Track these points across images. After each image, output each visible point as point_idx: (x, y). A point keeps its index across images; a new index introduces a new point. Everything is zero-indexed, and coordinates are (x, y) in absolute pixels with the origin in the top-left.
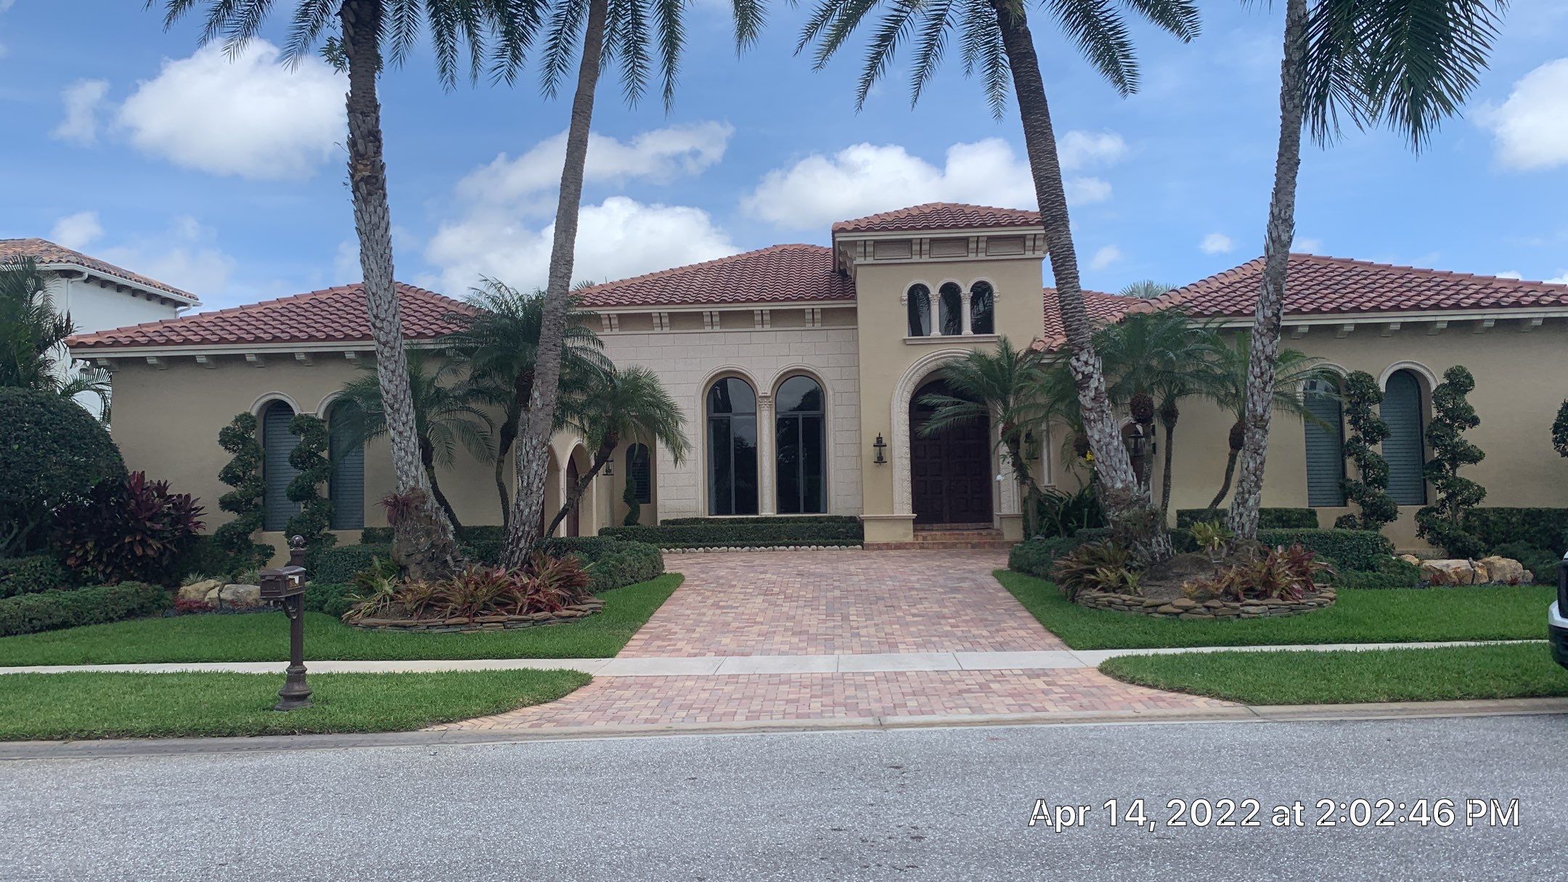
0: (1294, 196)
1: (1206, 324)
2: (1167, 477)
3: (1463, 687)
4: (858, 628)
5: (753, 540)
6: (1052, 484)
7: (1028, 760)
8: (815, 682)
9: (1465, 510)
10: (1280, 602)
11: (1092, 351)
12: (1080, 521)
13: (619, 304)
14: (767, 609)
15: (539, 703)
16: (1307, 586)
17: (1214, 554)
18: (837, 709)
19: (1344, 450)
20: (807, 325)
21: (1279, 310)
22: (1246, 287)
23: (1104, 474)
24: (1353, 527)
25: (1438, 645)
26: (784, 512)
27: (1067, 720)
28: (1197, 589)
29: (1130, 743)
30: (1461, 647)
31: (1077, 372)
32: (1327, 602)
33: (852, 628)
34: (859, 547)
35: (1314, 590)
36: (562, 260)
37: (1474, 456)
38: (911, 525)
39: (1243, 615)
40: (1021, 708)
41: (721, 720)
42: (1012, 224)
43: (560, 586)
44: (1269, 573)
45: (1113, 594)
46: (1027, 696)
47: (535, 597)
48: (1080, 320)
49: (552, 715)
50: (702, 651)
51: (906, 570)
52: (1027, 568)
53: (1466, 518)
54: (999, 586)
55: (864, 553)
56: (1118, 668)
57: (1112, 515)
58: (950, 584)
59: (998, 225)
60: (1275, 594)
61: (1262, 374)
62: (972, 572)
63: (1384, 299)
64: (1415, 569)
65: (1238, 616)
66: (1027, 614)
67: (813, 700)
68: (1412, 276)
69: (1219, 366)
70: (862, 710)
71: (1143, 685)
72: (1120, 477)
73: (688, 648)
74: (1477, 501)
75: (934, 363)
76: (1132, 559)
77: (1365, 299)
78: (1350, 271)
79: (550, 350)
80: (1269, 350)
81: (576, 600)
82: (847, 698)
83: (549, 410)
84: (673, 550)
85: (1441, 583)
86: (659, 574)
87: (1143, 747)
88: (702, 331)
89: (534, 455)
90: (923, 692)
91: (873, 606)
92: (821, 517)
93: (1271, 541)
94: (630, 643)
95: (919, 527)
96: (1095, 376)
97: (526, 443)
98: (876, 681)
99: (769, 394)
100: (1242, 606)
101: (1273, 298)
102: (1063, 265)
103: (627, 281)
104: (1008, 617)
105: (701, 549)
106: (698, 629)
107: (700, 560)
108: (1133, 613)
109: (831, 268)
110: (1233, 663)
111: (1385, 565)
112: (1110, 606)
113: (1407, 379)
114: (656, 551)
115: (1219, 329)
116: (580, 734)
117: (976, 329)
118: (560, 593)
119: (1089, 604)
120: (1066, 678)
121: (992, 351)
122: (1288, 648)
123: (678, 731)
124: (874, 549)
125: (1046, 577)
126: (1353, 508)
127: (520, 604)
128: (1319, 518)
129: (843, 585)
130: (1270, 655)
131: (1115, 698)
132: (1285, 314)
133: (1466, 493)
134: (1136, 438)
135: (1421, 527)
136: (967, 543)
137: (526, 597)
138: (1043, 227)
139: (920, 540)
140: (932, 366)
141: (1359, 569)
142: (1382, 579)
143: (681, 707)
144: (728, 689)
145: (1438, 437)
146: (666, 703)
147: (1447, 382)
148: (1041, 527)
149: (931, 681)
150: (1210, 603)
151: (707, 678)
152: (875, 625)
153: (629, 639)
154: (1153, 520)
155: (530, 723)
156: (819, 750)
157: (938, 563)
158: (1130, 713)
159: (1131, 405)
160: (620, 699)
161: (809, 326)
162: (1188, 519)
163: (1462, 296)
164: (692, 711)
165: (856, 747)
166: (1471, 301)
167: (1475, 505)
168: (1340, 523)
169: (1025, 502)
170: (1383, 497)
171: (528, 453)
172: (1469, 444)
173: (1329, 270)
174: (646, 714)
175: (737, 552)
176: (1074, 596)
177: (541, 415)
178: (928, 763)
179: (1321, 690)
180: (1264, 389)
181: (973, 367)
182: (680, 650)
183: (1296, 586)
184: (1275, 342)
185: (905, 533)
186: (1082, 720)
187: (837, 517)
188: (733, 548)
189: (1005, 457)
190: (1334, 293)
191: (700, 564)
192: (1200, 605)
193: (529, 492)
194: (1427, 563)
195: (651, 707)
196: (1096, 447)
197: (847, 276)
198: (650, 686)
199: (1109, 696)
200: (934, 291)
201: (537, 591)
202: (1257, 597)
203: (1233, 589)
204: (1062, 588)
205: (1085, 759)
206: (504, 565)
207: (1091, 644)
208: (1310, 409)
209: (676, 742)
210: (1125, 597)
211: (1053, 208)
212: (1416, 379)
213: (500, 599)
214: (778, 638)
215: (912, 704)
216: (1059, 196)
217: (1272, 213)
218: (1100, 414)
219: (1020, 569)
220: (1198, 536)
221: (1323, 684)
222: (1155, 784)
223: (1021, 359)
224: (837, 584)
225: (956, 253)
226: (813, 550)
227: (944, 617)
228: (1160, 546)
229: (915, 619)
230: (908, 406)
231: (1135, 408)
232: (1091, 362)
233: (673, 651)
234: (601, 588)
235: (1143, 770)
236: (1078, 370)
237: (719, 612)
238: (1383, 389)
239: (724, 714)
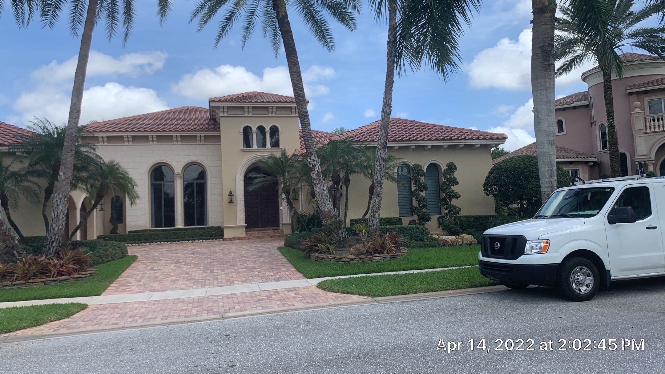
0: (392, 95)
1: (360, 145)
2: (346, 206)
3: (450, 285)
4: (217, 276)
5: (173, 239)
6: (303, 210)
7: (284, 327)
8: (195, 301)
9: (454, 217)
10: (387, 255)
11: (316, 155)
12: (314, 225)
13: (107, 131)
14: (176, 269)
15: (59, 319)
16: (398, 248)
17: (362, 237)
18: (204, 312)
19: (412, 194)
20: (198, 142)
21: (386, 140)
22: (376, 130)
23: (321, 205)
24: (415, 224)
25: (442, 269)
26: (188, 226)
27: (302, 309)
28: (356, 251)
29: (326, 317)
30: (450, 269)
31: (310, 164)
32: (404, 254)
33: (214, 276)
34: (222, 240)
35: (400, 250)
36: (75, 111)
37: (457, 196)
38: (244, 229)
39: (373, 261)
40: (283, 305)
41: (149, 321)
42: (286, 102)
43: (74, 264)
44: (383, 243)
45: (324, 255)
46: (286, 300)
47: (61, 269)
48: (311, 143)
49: (65, 325)
50: (144, 290)
51: (241, 249)
52: (292, 245)
53: (455, 220)
54: (280, 253)
55: (224, 242)
56: (324, 285)
57: (324, 222)
58: (259, 254)
59: (280, 102)
60: (385, 252)
61: (380, 165)
62: (269, 248)
63: (425, 136)
64: (436, 240)
65: (372, 261)
66: (290, 265)
67: (193, 309)
68: (436, 128)
69: (365, 161)
70: (215, 312)
71: (333, 292)
72: (327, 206)
73: (137, 289)
74: (458, 213)
75: (255, 160)
76: (332, 240)
77: (419, 136)
78: (414, 125)
79: (69, 153)
80: (383, 156)
81: (82, 269)
82: (209, 307)
83: (68, 181)
84: (134, 244)
85: (446, 245)
86: (125, 256)
87: (331, 318)
88: (124, 144)
89: (60, 202)
90: (243, 302)
91: (225, 265)
92: (204, 227)
93: (385, 231)
94: (109, 288)
95: (248, 230)
96: (317, 165)
97: (56, 197)
98: (223, 298)
99: (180, 173)
100: (373, 257)
101: (384, 135)
102: (304, 120)
103: (112, 121)
104: (282, 266)
105: (147, 244)
106: (142, 280)
107: (146, 249)
108: (331, 262)
109: (209, 118)
110: (368, 280)
111: (426, 239)
112: (323, 260)
113: (434, 167)
114: (124, 246)
115: (365, 147)
116: (79, 333)
117: (272, 145)
118: (74, 266)
119: (315, 259)
120: (303, 291)
121: (278, 155)
122: (389, 273)
123: (127, 328)
124: (228, 241)
125: (299, 249)
126: (415, 217)
127: (53, 273)
128: (403, 221)
129: (212, 257)
130: (382, 276)
131: (322, 298)
132: (389, 141)
133: (454, 211)
134: (335, 190)
135: (439, 224)
136: (268, 236)
137: (56, 269)
138: (296, 104)
139: (249, 236)
140: (254, 161)
141: (417, 241)
142: (425, 244)
143: (130, 317)
144: (154, 307)
145: (444, 189)
146: (123, 316)
147: (447, 168)
148: (298, 228)
149: (247, 297)
150: (361, 257)
151: (144, 302)
152: (225, 274)
153: (108, 286)
154: (339, 224)
155: (53, 329)
156: (193, 331)
157: (254, 245)
158: (327, 304)
159: (332, 177)
160: (101, 315)
161: (199, 143)
162: (354, 223)
163: (452, 135)
164: (135, 318)
165: (210, 328)
166: (456, 137)
167: (457, 215)
168: (410, 223)
169: (292, 218)
170: (425, 212)
171: (57, 201)
172: (455, 192)
173: (406, 124)
174: (113, 321)
175: (165, 244)
176: (309, 256)
177: (64, 183)
178: (241, 332)
179: (400, 289)
180: (381, 171)
181: (271, 161)
182: (133, 290)
183: (393, 248)
184: (385, 152)
185: (242, 233)
186: (308, 308)
187: (211, 227)
188: (163, 243)
189: (284, 199)
190: (408, 134)
191: (146, 250)
192: (357, 257)
193: (58, 220)
194: (441, 237)
195: (116, 317)
196: (317, 195)
197: (216, 121)
198: (117, 308)
199: (320, 297)
200: (254, 129)
201: (62, 266)
202: (378, 253)
203: (370, 250)
204: (305, 253)
205: (307, 325)
206: (44, 254)
207: (314, 276)
208: (399, 179)
209: (126, 333)
210: (329, 255)
211: (300, 96)
212: (437, 167)
213: (42, 271)
214: (180, 282)
215: (237, 307)
216: (302, 91)
217: (384, 101)
218: (319, 181)
219: (288, 246)
220: (357, 230)
221: (401, 287)
222: (333, 333)
223: (290, 159)
224: (209, 256)
225: (263, 113)
226: (201, 242)
227: (256, 268)
228: (342, 234)
229: (243, 270)
230: (243, 178)
231: (333, 179)
232: (315, 160)
233: (130, 291)
234: (96, 263)
235: (329, 328)
236: (310, 163)
237: (153, 272)
238: (425, 171)
239: (151, 318)
